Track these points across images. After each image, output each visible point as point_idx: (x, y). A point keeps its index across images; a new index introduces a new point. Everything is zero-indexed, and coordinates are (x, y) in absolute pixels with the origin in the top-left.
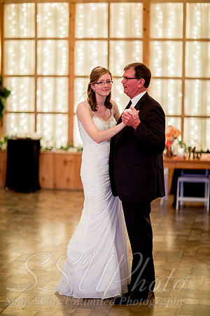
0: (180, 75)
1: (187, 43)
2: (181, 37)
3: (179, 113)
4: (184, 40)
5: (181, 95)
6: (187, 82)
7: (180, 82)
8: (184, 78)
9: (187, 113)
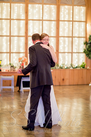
0: (9, 34)
1: (12, 21)
2: (9, 18)
3: (9, 51)
4: (10, 19)
5: (9, 43)
6: (12, 38)
7: (9, 38)
8: (10, 36)
9: (12, 51)
